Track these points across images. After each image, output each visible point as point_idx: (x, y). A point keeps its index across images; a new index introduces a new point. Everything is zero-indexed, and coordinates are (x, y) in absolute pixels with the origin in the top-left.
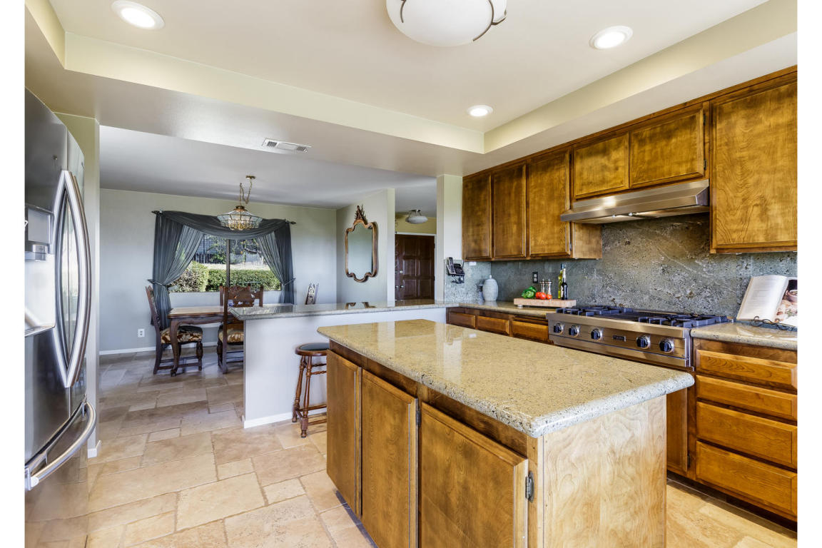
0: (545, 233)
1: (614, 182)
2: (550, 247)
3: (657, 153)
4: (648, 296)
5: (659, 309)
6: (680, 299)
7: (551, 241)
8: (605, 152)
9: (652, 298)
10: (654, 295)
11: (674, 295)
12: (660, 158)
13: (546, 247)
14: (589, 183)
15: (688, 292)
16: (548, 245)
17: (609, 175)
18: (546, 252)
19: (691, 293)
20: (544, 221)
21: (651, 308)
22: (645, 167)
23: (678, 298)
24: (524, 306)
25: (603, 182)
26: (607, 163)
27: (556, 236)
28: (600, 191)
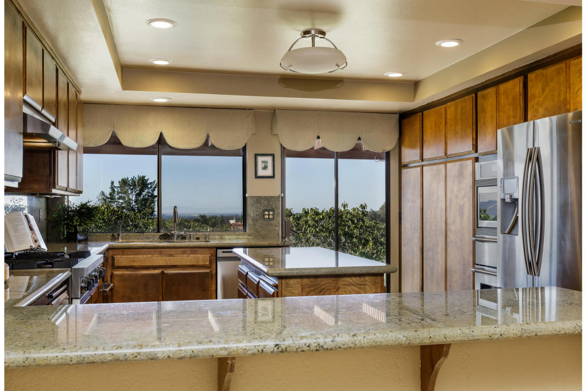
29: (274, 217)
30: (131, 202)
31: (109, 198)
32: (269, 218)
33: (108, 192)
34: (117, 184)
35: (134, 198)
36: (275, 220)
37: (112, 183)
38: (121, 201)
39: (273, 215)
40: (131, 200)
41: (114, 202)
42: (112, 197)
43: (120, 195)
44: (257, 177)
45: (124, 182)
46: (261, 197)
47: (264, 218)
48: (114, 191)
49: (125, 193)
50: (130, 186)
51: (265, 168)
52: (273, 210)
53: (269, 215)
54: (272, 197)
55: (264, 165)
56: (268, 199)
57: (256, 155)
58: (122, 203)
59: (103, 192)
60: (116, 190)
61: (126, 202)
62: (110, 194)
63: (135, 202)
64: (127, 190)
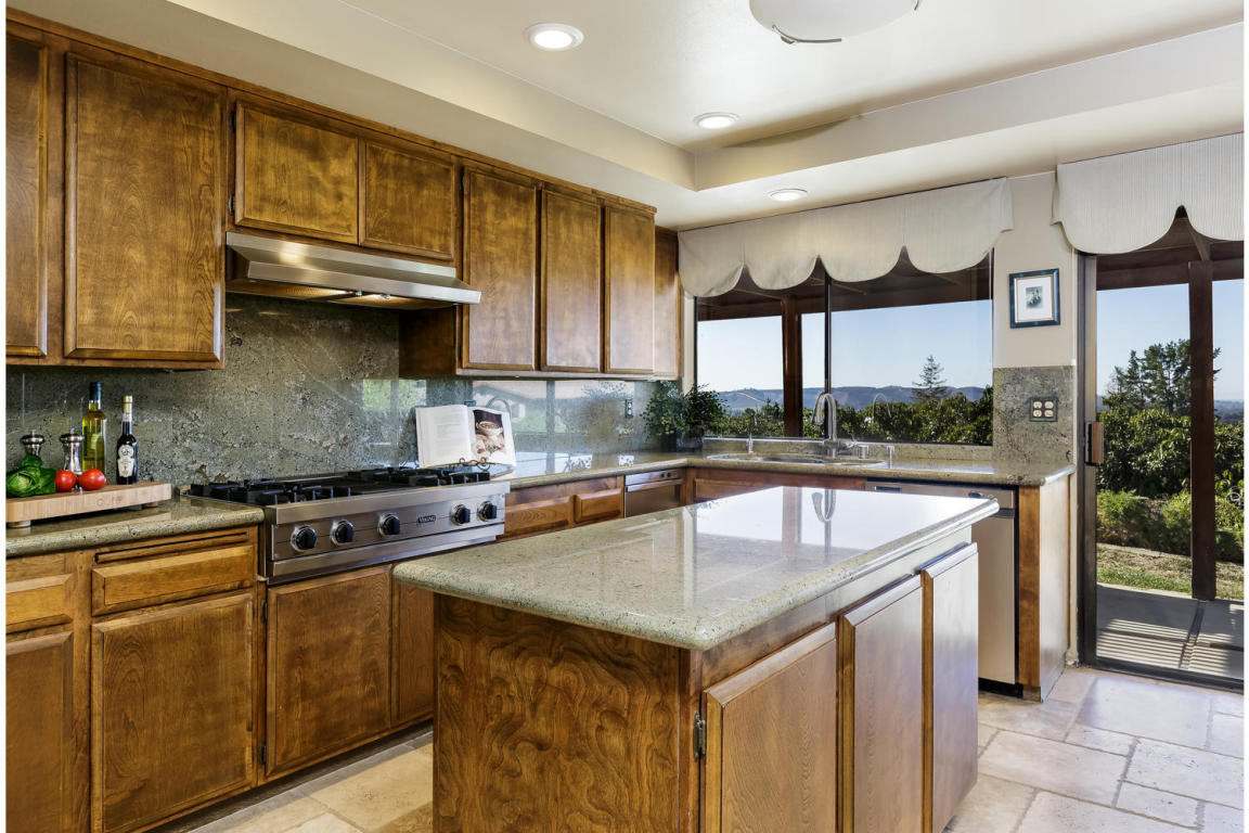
0: (140, 291)
1: (333, 220)
2: (159, 335)
3: (403, 199)
4: (276, 452)
5: (297, 474)
6: (330, 450)
7: (165, 319)
8: (315, 152)
9: (284, 454)
10: (288, 447)
11: (321, 444)
12: (408, 209)
13: (144, 334)
14: (280, 203)
15: (342, 436)
16: (152, 328)
17: (325, 205)
18: (145, 348)
19: (345, 438)
20: (136, 255)
21: (282, 475)
22: (387, 215)
23: (328, 448)
24: (35, 523)
25: (311, 211)
26: (319, 174)
27: (181, 306)
28: (304, 229)
29: (1056, 413)
30: (1167, 382)
31: (1126, 377)
32: (1043, 416)
33: (1126, 366)
34: (1141, 355)
35: (1172, 376)
36: (1060, 420)
37: (1133, 353)
38: (1149, 381)
39: (1055, 409)
40: (1166, 378)
41: (1136, 383)
42: (1133, 376)
43: (1147, 371)
44: (1014, 325)
45: (1154, 352)
46: (1023, 370)
47: (1032, 416)
48: (1136, 366)
49: (1155, 368)
50: (1165, 357)
51: (1035, 303)
52: (1054, 398)
53: (1043, 409)
54: (1050, 369)
55: (1030, 297)
56: (1042, 373)
57: (1012, 277)
58: (1150, 385)
59: (1117, 369)
60: (1139, 363)
61: (1155, 383)
62: (1130, 371)
63: (1174, 382)
64: (1161, 363)
